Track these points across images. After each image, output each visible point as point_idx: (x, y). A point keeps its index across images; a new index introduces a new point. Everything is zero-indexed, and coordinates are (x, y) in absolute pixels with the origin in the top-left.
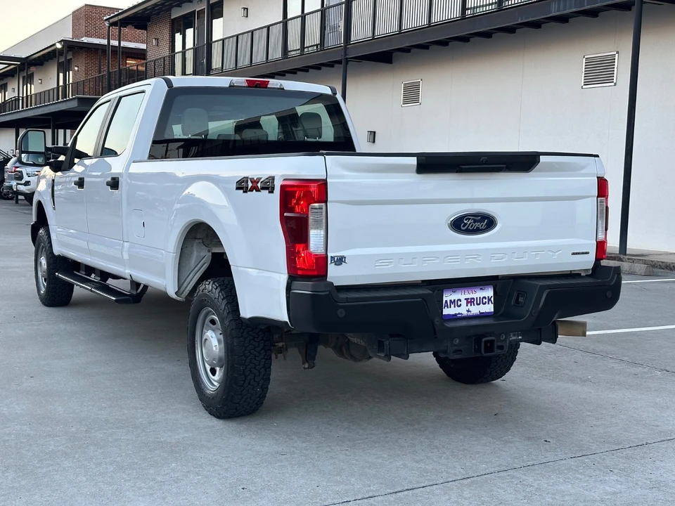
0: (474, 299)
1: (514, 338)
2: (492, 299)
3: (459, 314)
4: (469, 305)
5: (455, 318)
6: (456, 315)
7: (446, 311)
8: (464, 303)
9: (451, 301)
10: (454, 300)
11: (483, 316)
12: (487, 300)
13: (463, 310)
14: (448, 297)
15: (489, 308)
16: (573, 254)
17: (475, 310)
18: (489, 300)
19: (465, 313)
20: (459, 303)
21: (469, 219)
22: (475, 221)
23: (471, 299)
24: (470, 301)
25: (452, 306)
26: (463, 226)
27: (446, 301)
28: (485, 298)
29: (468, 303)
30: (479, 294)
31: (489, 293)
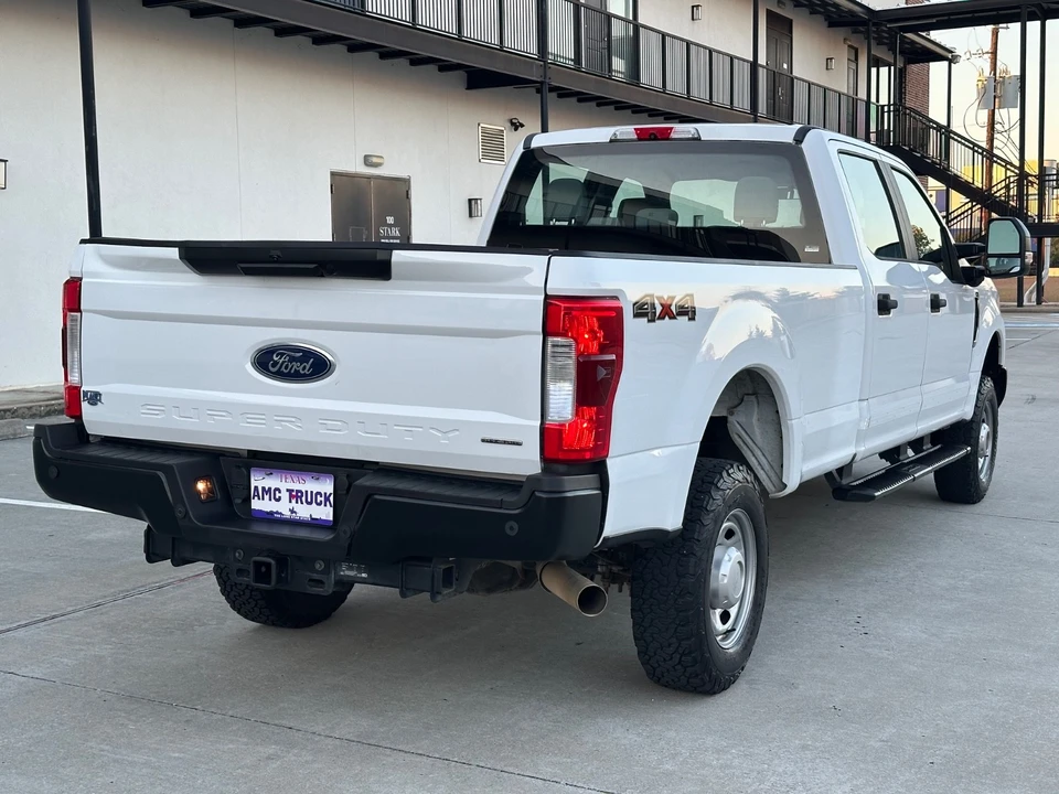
0: (301, 492)
1: (348, 573)
2: (332, 498)
3: (277, 513)
4: (294, 501)
5: (270, 518)
6: (271, 513)
7: (256, 504)
8: (285, 496)
9: (263, 488)
10: (270, 489)
11: (314, 524)
12: (323, 499)
13: (283, 507)
14: (259, 481)
15: (325, 513)
16: (483, 441)
17: (304, 512)
18: (327, 499)
19: (287, 514)
20: (278, 495)
21: (282, 354)
22: (292, 359)
23: (298, 491)
24: (295, 496)
25: (267, 497)
26: (273, 366)
27: (256, 488)
28: (320, 493)
29: (291, 497)
30: (310, 485)
31: (327, 486)
